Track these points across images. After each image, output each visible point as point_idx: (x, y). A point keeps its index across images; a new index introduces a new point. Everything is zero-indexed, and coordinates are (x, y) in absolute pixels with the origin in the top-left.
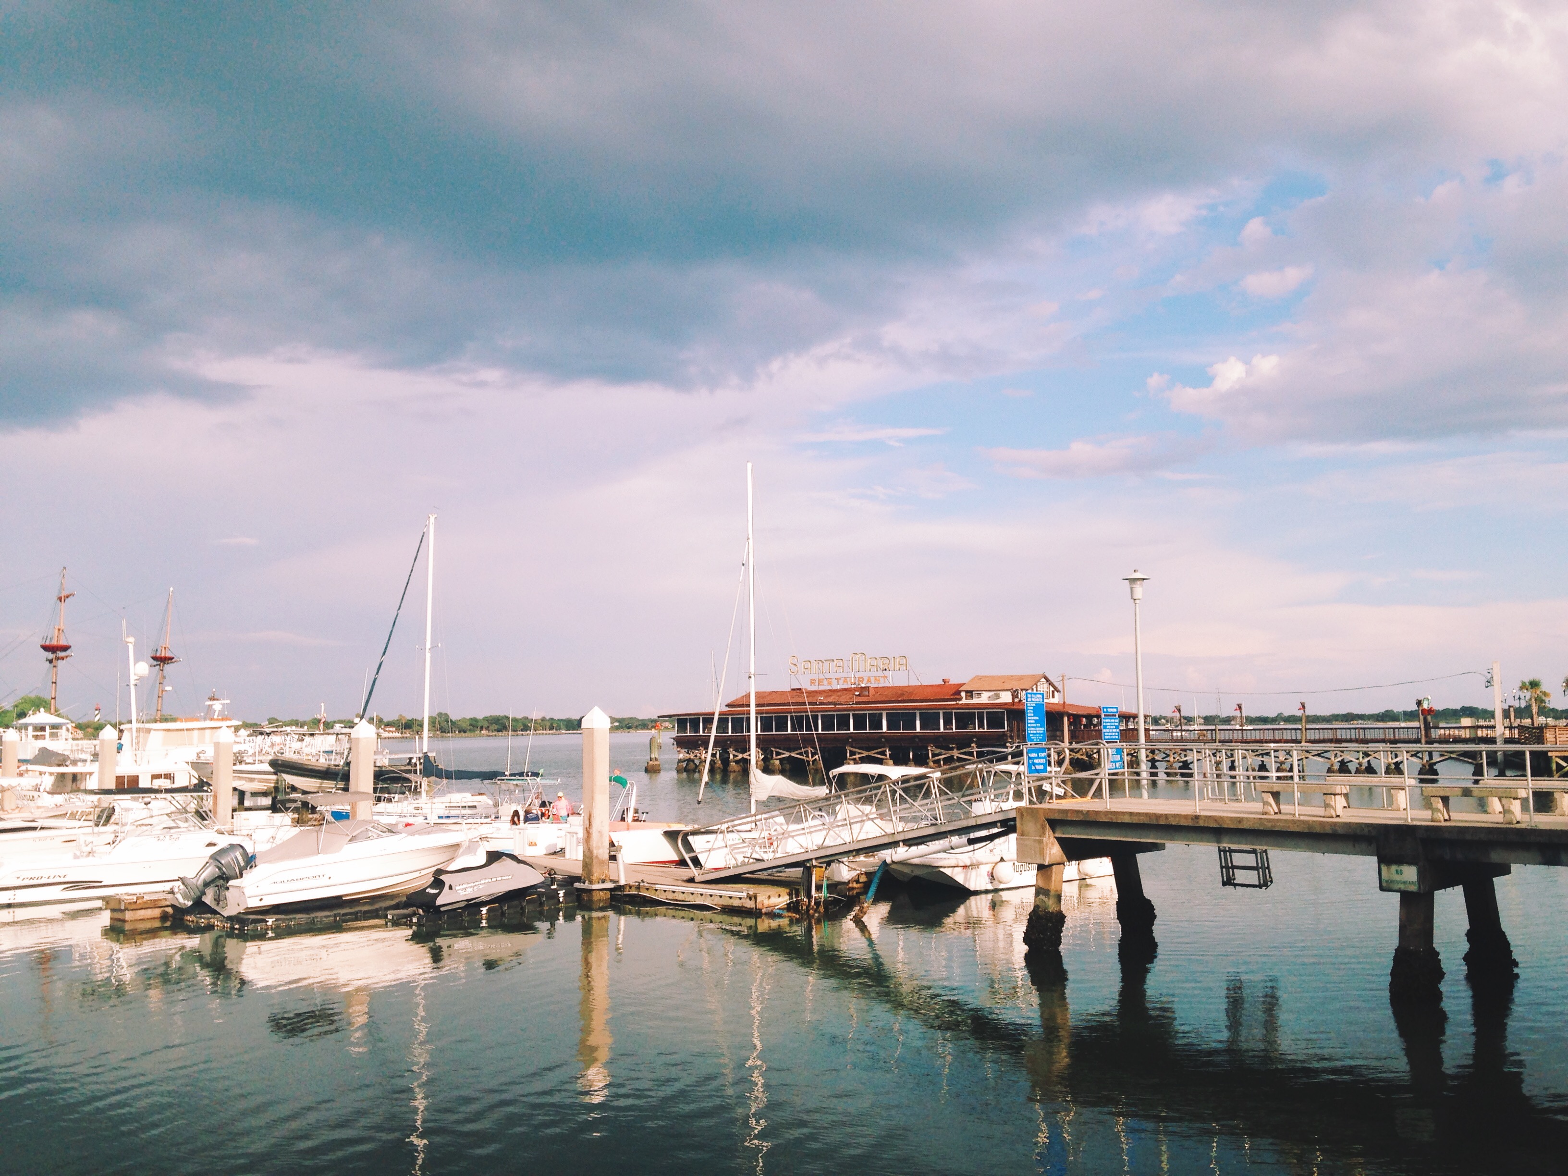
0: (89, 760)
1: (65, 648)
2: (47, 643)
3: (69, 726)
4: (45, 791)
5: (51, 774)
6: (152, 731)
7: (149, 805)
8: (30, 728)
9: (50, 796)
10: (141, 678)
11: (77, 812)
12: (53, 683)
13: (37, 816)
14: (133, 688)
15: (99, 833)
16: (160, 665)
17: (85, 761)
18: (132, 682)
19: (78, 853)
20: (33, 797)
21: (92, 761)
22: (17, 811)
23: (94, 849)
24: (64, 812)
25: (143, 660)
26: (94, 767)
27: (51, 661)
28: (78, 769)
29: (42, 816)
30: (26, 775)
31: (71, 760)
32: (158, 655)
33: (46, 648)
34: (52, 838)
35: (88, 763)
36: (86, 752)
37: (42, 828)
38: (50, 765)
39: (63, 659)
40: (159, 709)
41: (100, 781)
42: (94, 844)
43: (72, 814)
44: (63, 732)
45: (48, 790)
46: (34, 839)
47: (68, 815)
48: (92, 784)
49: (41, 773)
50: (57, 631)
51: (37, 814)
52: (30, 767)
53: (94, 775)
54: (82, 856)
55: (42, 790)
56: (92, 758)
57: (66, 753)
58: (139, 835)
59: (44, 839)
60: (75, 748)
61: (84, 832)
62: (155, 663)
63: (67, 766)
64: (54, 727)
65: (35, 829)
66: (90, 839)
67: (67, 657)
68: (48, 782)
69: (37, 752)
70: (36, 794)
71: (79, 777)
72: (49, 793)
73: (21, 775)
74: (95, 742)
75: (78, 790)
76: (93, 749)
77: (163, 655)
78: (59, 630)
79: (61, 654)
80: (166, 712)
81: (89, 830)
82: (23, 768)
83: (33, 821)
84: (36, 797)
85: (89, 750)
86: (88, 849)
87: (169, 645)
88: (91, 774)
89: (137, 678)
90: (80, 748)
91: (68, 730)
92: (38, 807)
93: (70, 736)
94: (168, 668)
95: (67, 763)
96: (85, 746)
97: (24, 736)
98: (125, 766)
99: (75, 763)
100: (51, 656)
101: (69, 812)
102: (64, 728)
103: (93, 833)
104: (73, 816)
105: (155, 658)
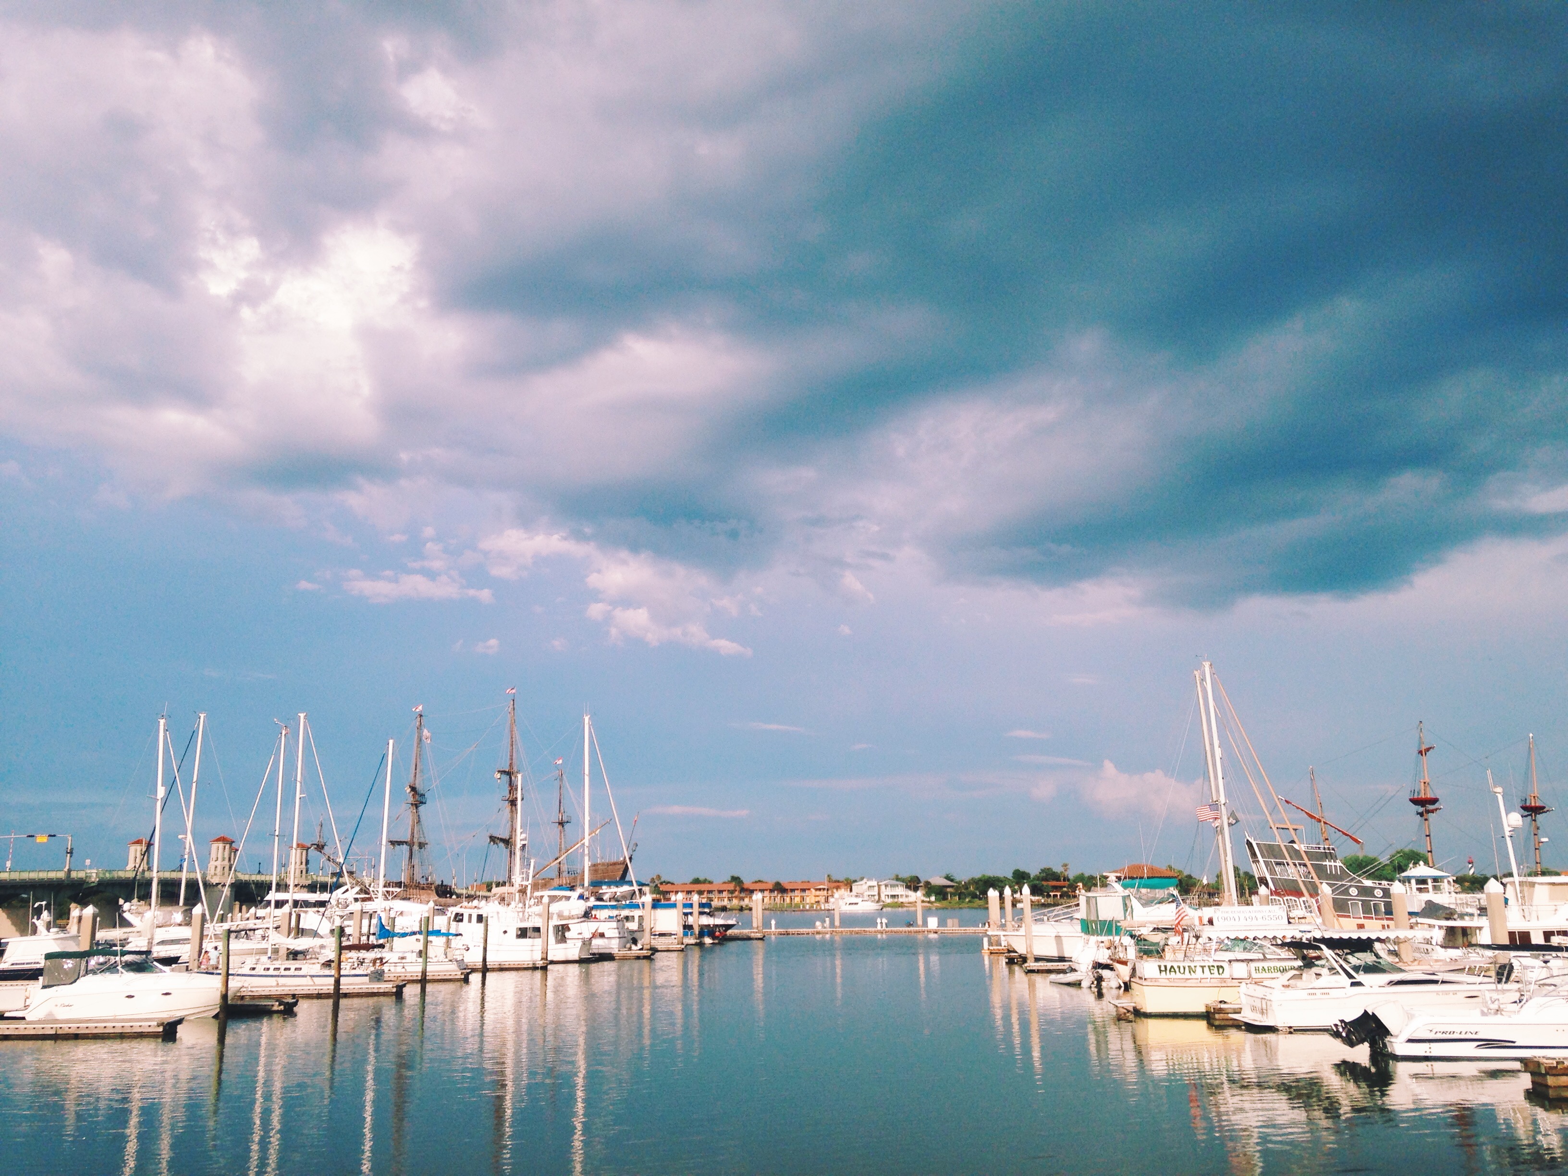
0: (1476, 915)
1: (1434, 801)
2: (1416, 796)
3: (1451, 879)
4: (1437, 944)
5: (1440, 927)
6: (1536, 886)
7: (1548, 964)
8: (1413, 881)
9: (1443, 949)
10: (1515, 829)
11: (1476, 967)
12: (1427, 836)
13: (1436, 970)
14: (1508, 840)
15: (1504, 991)
16: (1531, 815)
17: (1472, 915)
18: (1507, 834)
19: (1485, 1010)
20: (1427, 950)
21: (1479, 915)
22: (1416, 963)
23: (1502, 1006)
24: (1463, 967)
25: (1515, 811)
26: (1483, 922)
27: (1421, 814)
28: (1466, 923)
29: (1443, 970)
30: (1416, 928)
31: (1458, 914)
32: (1528, 804)
33: (1415, 801)
34: (1455, 993)
35: (1476, 918)
36: (1471, 906)
37: (1443, 982)
38: (1438, 918)
39: (1432, 811)
40: (1538, 861)
41: (1493, 935)
42: (1501, 1001)
43: (1470, 969)
44: (1445, 885)
45: (1439, 943)
46: (1437, 993)
47: (1467, 970)
48: (1484, 938)
49: (1430, 926)
50: (1423, 784)
51: (1436, 967)
52: (1420, 920)
53: (1484, 930)
54: (1490, 1013)
55: (1434, 943)
56: (1479, 912)
57: (1452, 906)
58: (1546, 995)
59: (1447, 993)
60: (1459, 902)
61: (1487, 988)
62: (1526, 813)
63: (1455, 920)
64: (1435, 880)
65: (1436, 982)
66: (1495, 996)
67: (1436, 809)
68: (1438, 935)
69: (1424, 905)
70: (1429, 947)
71: (1469, 931)
72: (1442, 947)
73: (1412, 927)
74: (1479, 895)
75: (1470, 945)
76: (1477, 903)
77: (1533, 804)
78: (1425, 783)
79: (1431, 807)
80: (1545, 865)
81: (1493, 986)
82: (1413, 920)
83: (1434, 974)
84: (1430, 950)
85: (1475, 904)
86: (1495, 1006)
87: (1538, 794)
88: (1480, 928)
89: (1511, 829)
90: (1464, 901)
91: (1449, 882)
92: (1437, 961)
93: (1452, 889)
94: (1540, 817)
95: (1456, 916)
96: (1469, 900)
97: (1408, 889)
98: (1515, 922)
99: (1462, 916)
100: (1421, 809)
101: (1467, 967)
102: (1446, 881)
103: (1497, 990)
104: (1471, 971)
105: (1525, 808)
